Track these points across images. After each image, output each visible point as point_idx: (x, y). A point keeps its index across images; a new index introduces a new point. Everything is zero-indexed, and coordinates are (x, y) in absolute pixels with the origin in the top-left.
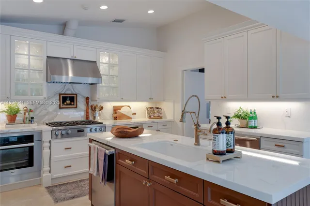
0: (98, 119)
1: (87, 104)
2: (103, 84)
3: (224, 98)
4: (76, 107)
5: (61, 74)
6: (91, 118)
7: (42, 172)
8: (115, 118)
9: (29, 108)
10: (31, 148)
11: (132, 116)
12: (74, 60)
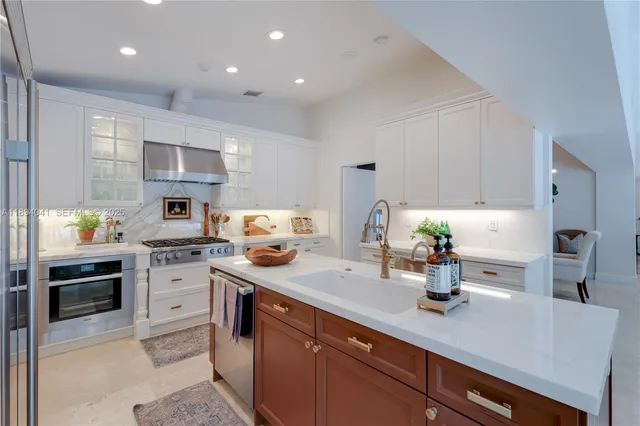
0: (222, 235)
1: (206, 213)
2: (230, 184)
3: (404, 205)
4: (189, 218)
5: (167, 169)
6: (211, 234)
7: (135, 317)
8: (247, 233)
9: (115, 219)
10: (118, 282)
11: (270, 230)
12: (186, 148)
